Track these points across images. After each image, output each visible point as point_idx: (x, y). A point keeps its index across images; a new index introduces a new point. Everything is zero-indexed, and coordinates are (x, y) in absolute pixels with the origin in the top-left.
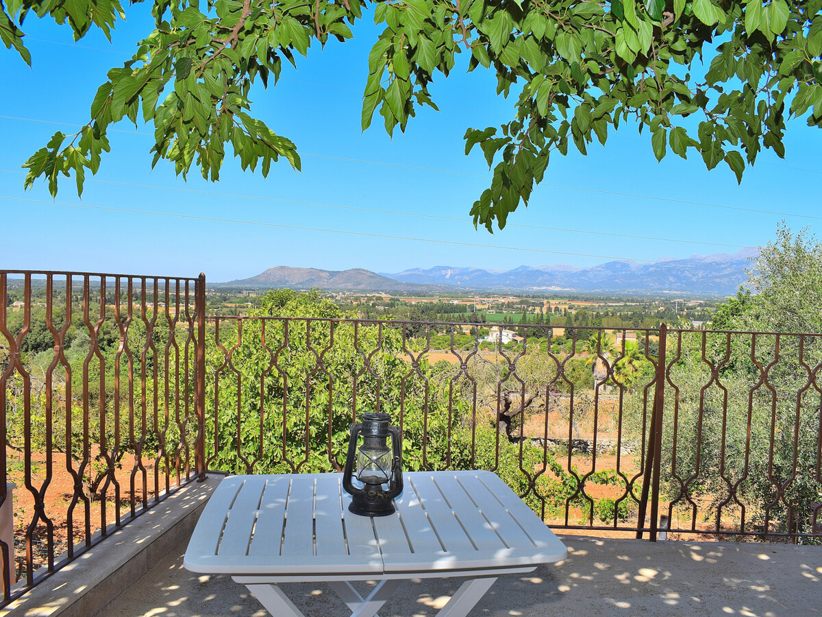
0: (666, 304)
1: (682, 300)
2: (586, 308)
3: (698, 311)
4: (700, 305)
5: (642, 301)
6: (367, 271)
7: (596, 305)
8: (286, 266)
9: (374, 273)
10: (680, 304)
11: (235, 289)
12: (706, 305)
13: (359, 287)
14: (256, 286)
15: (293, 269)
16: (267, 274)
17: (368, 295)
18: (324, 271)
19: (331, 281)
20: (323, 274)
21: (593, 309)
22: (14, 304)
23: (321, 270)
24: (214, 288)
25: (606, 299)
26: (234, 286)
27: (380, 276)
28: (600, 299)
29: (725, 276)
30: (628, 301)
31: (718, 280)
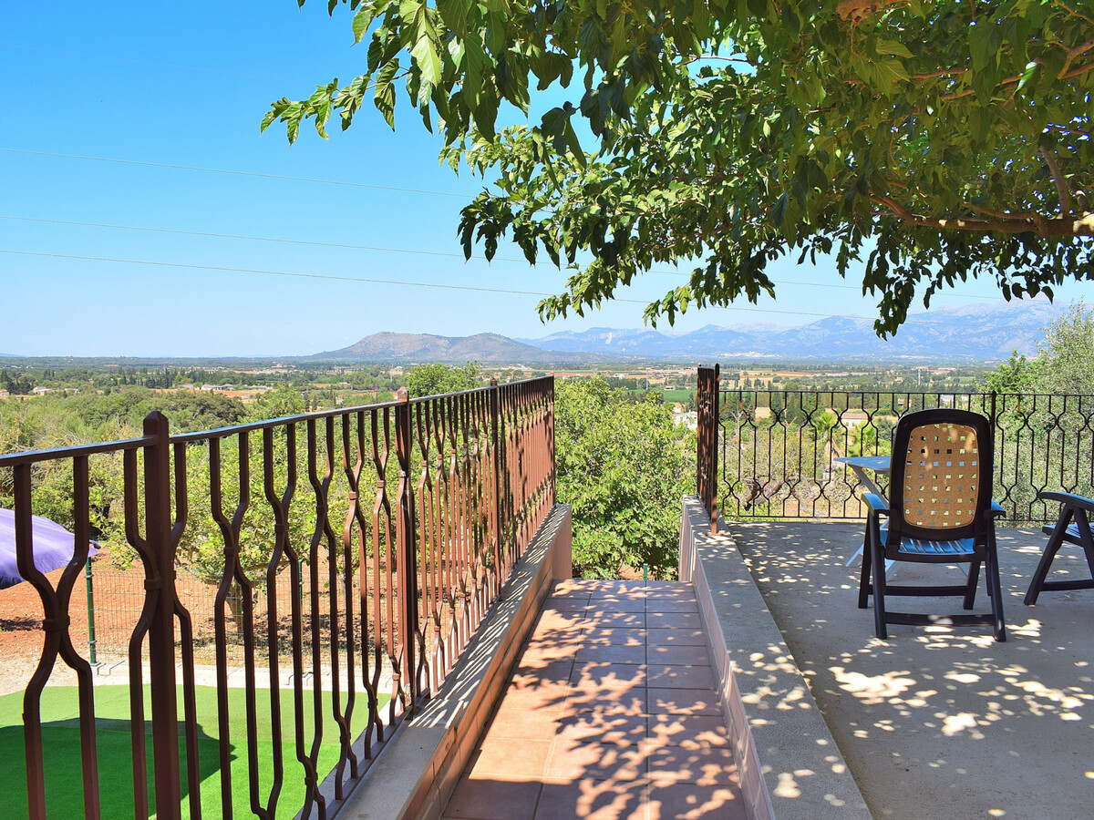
0: (905, 373)
1: (926, 368)
2: (797, 380)
3: (948, 382)
4: (951, 374)
5: (873, 370)
6: (500, 336)
7: (810, 376)
8: (391, 331)
9: (508, 339)
10: (923, 373)
11: (323, 364)
12: (959, 373)
13: (490, 358)
14: (350, 360)
15: (399, 335)
16: (365, 343)
17: (503, 369)
18: (441, 338)
19: (451, 351)
20: (441, 342)
21: (806, 381)
22: (35, 390)
23: (438, 337)
24: (294, 363)
25: (824, 368)
26: (321, 361)
27: (516, 342)
28: (815, 368)
29: (985, 334)
30: (853, 369)
31: (975, 340)
